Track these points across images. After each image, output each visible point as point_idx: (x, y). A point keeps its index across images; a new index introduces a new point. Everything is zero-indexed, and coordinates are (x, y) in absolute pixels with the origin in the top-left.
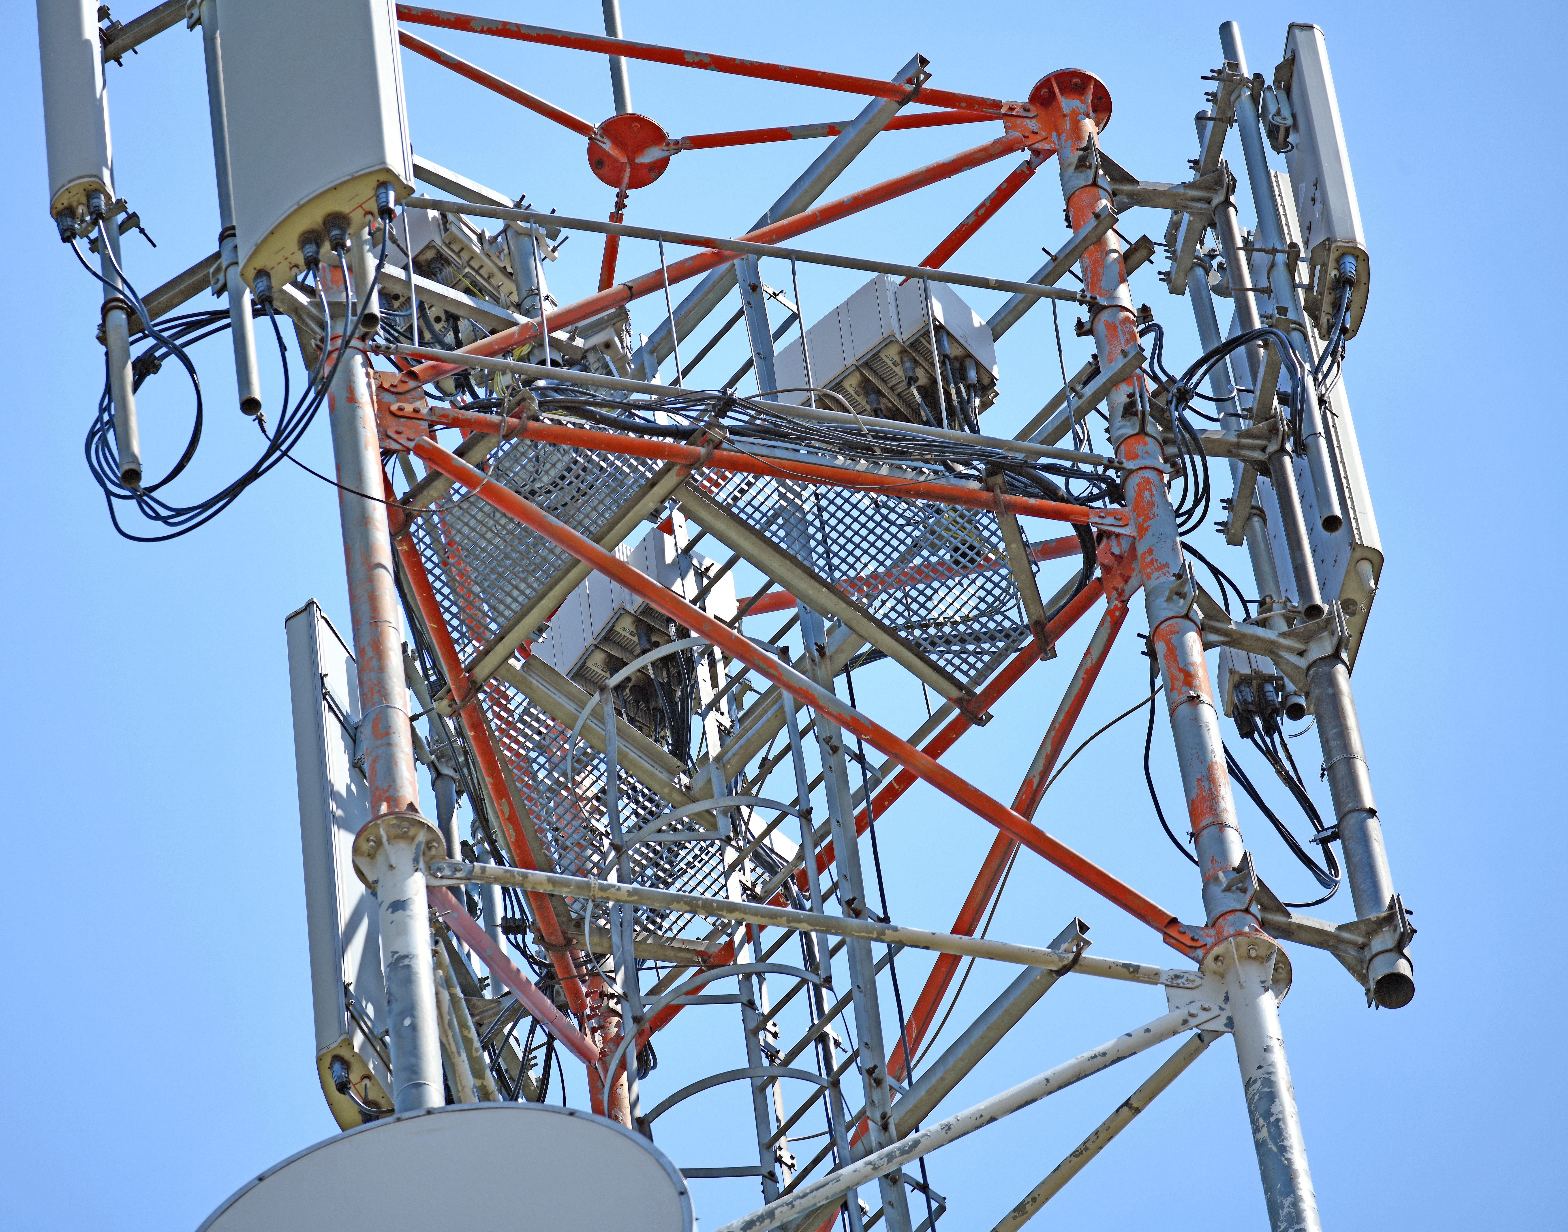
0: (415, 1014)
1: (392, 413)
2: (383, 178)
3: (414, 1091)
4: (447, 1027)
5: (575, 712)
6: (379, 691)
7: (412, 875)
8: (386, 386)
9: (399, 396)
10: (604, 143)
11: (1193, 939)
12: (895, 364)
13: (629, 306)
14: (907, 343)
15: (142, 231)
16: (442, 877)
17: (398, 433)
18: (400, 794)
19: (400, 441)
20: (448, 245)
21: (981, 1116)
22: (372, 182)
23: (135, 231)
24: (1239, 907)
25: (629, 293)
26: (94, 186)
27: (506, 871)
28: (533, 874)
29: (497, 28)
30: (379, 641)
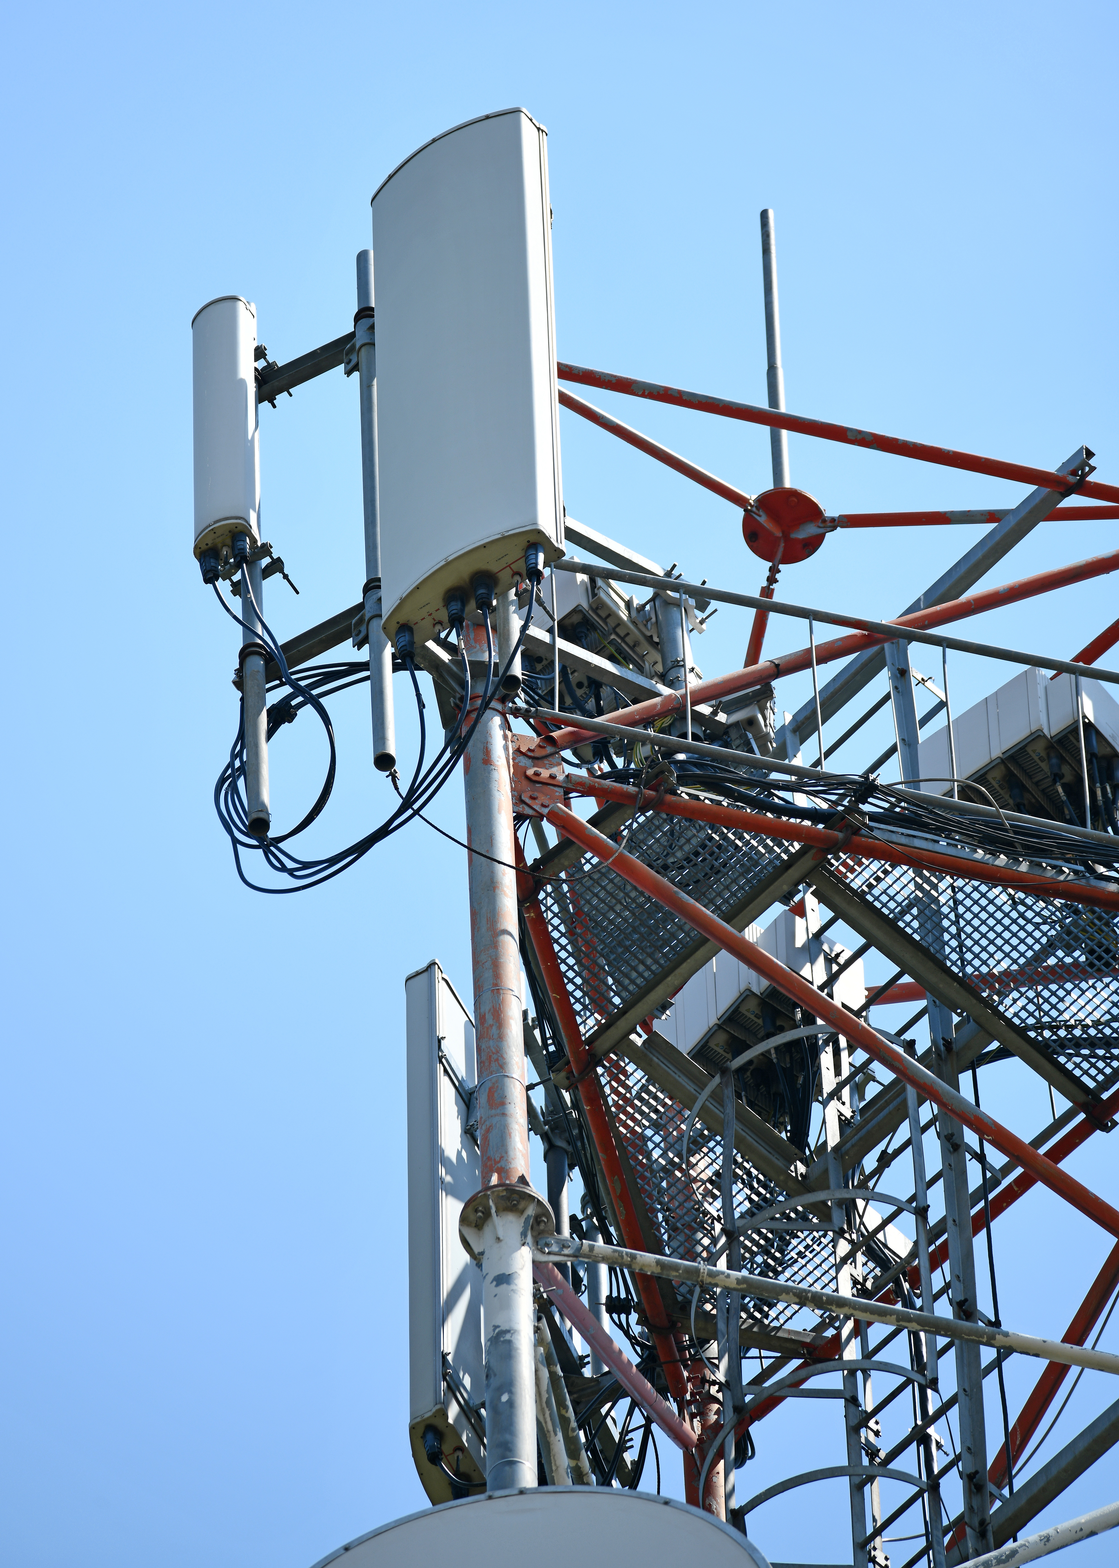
0: (513, 1390)
1: (528, 778)
2: (533, 539)
3: (507, 1468)
4: (544, 1405)
5: (694, 1092)
6: (497, 1060)
7: (520, 1248)
8: (523, 749)
9: (536, 761)
10: (760, 516)
12: (1041, 759)
13: (774, 683)
14: (1055, 739)
15: (286, 577)
16: (549, 1253)
17: (533, 798)
18: (512, 1166)
19: (535, 807)
20: (595, 610)
21: (1081, 1530)
22: (522, 543)
23: (278, 576)
25: (776, 670)
26: (239, 528)
27: (615, 1251)
28: (641, 1256)
29: (658, 392)
30: (500, 1008)
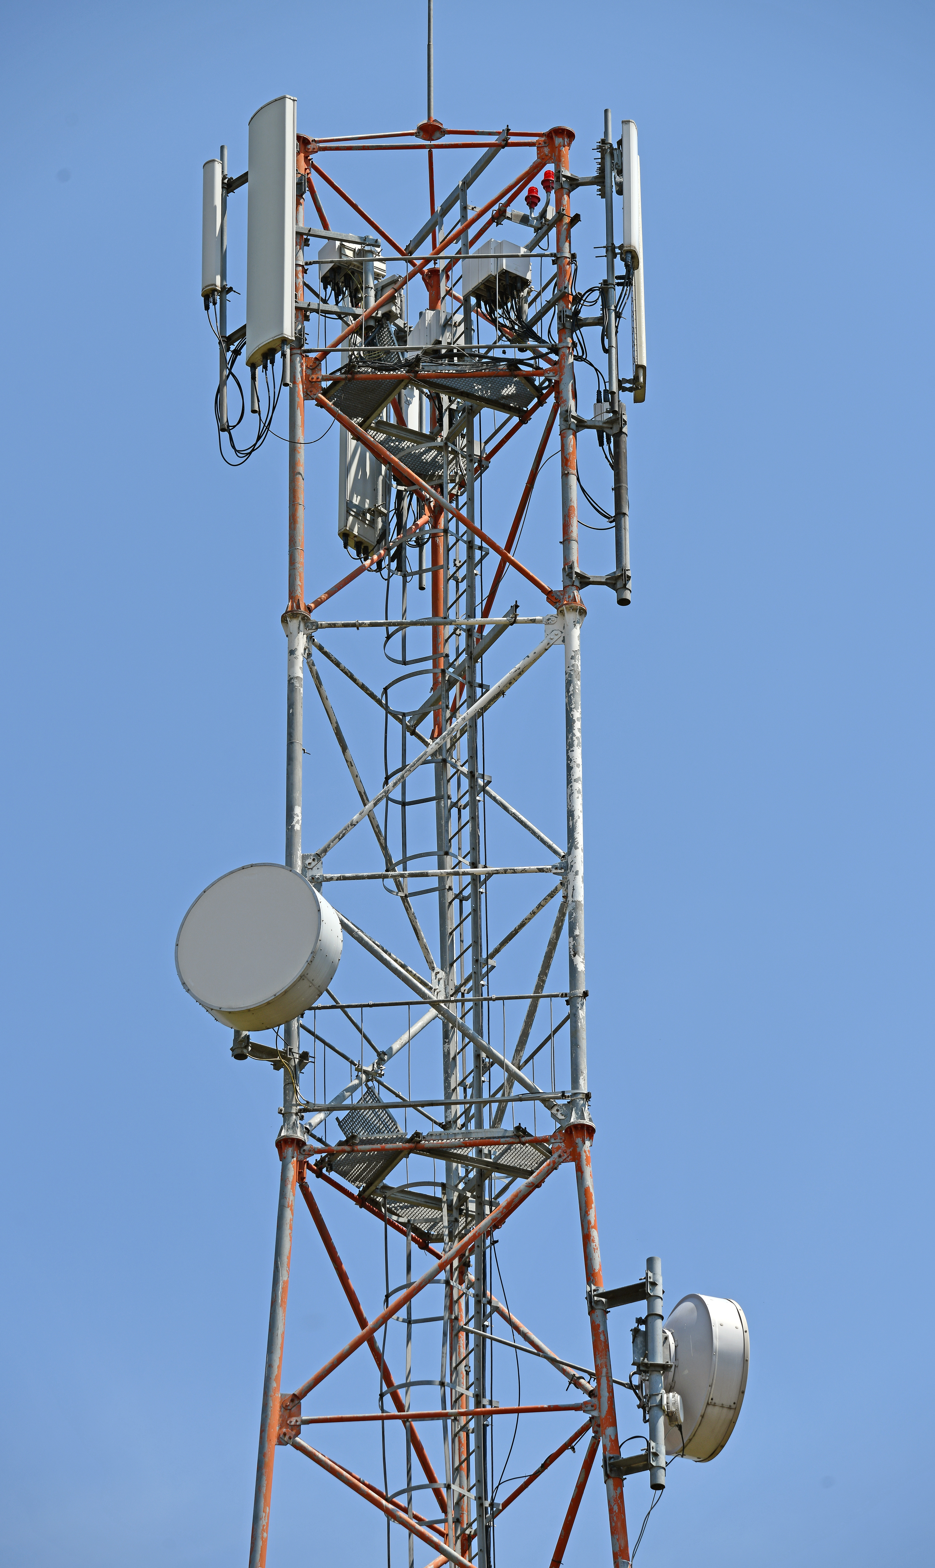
1: (310, 381)
7: (298, 635)
8: (309, 365)
9: (313, 371)
11: (556, 599)
14: (497, 276)
17: (311, 392)
19: (312, 396)
24: (570, 584)
26: (213, 289)
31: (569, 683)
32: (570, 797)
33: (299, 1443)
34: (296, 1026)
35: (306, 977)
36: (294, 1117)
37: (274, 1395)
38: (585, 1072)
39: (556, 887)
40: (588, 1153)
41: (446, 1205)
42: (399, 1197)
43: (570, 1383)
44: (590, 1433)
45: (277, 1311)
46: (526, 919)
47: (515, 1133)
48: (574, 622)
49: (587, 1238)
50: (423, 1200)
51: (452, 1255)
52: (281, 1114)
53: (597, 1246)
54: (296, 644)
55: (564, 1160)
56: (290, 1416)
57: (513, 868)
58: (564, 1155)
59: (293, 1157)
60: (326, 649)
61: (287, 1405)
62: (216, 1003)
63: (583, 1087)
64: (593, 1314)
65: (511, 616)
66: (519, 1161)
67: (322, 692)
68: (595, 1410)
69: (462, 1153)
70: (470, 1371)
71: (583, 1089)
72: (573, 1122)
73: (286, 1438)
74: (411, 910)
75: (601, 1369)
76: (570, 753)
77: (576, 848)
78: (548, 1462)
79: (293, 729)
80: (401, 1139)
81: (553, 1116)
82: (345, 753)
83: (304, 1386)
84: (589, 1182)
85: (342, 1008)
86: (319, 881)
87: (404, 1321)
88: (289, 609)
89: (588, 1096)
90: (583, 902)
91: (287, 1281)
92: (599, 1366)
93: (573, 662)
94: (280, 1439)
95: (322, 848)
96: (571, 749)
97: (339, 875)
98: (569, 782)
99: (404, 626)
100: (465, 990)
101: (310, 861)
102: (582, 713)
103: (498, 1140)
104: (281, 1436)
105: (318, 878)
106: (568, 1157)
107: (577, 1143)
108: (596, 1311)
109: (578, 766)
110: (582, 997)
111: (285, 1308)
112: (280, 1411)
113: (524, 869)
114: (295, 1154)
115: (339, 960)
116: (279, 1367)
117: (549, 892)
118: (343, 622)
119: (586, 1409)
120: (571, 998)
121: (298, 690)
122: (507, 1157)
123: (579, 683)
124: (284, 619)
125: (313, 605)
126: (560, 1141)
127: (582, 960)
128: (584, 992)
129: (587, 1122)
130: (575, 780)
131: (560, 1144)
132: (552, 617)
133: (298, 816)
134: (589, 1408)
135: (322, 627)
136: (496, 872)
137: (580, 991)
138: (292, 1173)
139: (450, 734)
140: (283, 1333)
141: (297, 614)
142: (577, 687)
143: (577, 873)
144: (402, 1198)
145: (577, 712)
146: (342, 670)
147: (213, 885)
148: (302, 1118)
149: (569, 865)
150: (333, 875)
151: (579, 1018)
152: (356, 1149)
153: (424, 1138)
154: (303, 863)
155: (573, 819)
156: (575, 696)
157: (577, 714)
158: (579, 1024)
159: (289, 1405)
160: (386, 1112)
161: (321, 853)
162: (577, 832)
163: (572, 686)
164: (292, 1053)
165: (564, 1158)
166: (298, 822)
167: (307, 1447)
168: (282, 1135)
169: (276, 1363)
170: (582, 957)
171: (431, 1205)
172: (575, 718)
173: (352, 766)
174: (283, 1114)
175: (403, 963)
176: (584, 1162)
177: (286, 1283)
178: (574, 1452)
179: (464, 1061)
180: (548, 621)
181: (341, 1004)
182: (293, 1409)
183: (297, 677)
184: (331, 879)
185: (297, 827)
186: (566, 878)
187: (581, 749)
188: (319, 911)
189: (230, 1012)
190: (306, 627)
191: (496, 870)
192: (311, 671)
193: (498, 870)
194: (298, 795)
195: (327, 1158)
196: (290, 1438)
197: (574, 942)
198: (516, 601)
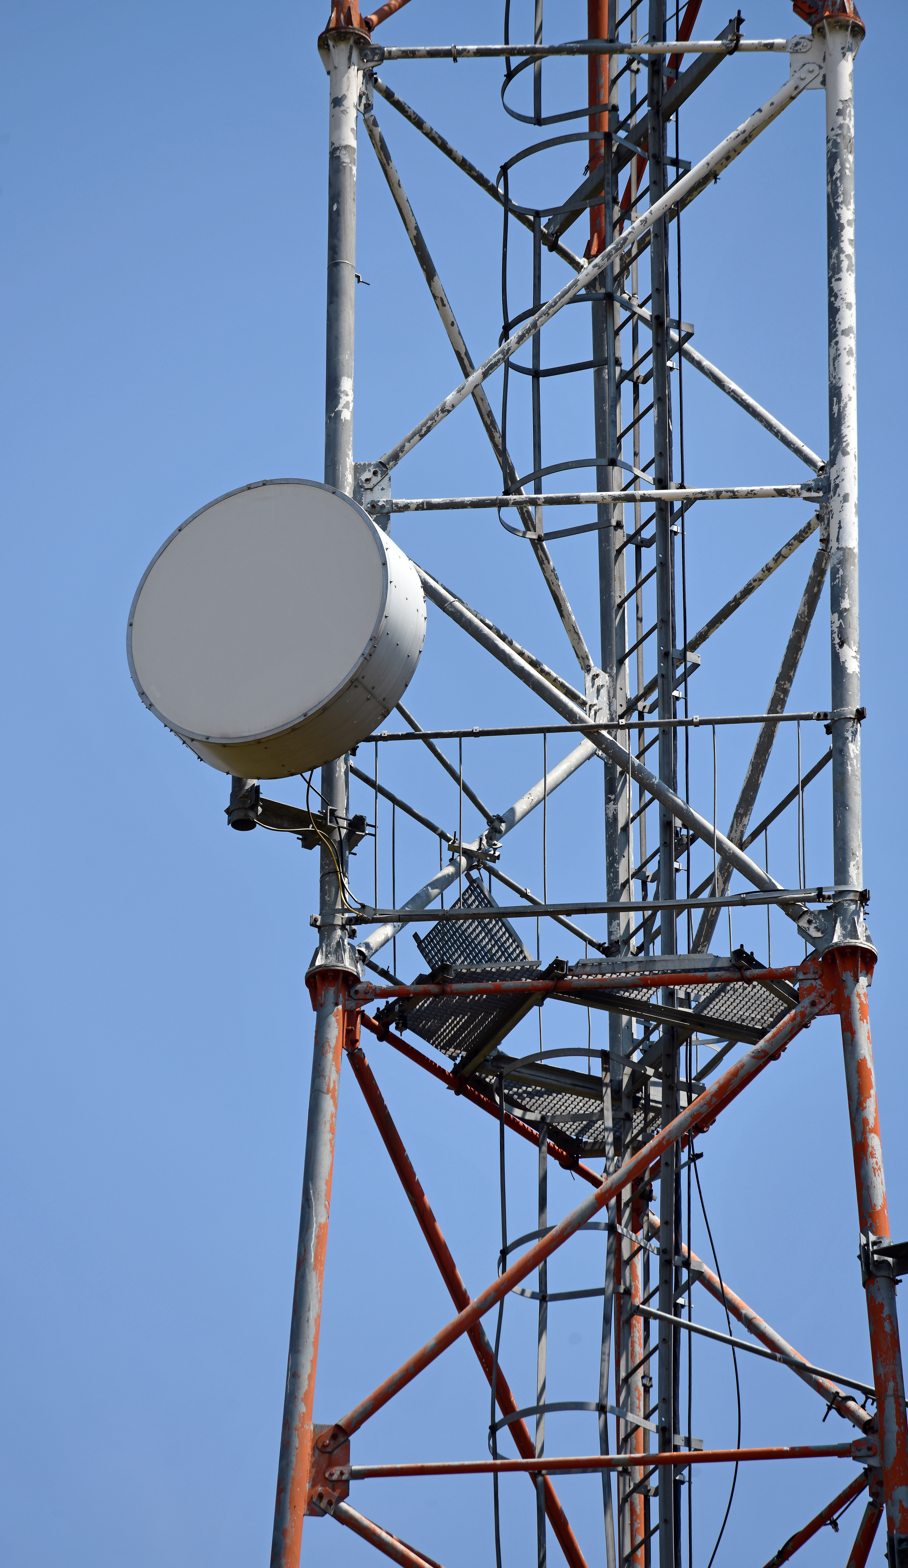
11: (810, 7)
31: (833, 158)
32: (834, 362)
33: (346, 1513)
34: (343, 770)
35: (360, 683)
36: (339, 932)
37: (302, 1427)
38: (859, 853)
39: (809, 524)
40: (863, 998)
41: (609, 1090)
42: (527, 1076)
43: (830, 1408)
44: (865, 1497)
45: (308, 1278)
46: (755, 581)
47: (734, 962)
48: (843, 48)
49: (861, 1151)
50: (568, 1081)
51: (619, 1179)
52: (316, 926)
53: (880, 1163)
54: (345, 88)
55: (820, 1011)
56: (331, 1464)
57: (731, 489)
58: (820, 1003)
59: (337, 1004)
60: (398, 96)
61: (325, 1444)
62: (200, 729)
63: (855, 880)
64: (871, 1285)
65: (730, 37)
66: (741, 1013)
67: (390, 173)
68: (874, 1455)
69: (639, 997)
70: (651, 1386)
71: (856, 883)
72: (836, 943)
73: (323, 1504)
74: (549, 563)
75: (885, 1382)
76: (834, 284)
77: (845, 453)
78: (789, 1548)
79: (339, 240)
80: (531, 972)
81: (802, 931)
82: (432, 283)
83: (355, 1411)
84: (865, 1049)
85: (426, 738)
86: (385, 511)
87: (534, 1296)
88: (332, 25)
89: (864, 897)
90: (856, 551)
91: (326, 1225)
92: (883, 1377)
93: (840, 120)
94: (313, 1505)
95: (389, 451)
96: (837, 277)
97: (420, 501)
98: (833, 335)
99: (537, 55)
100: (644, 707)
101: (367, 475)
102: (856, 212)
103: (703, 974)
104: (314, 1500)
105: (383, 507)
106: (828, 1005)
107: (844, 981)
108: (878, 1279)
109: (849, 306)
110: (854, 719)
111: (321, 1273)
112: (313, 1455)
113: (752, 491)
114: (341, 999)
115: (420, 652)
116: (310, 1377)
117: (796, 531)
118: (428, 48)
119: (858, 1454)
120: (834, 721)
121: (348, 170)
122: (720, 1004)
123: (851, 158)
124: (323, 43)
125: (374, 18)
126: (813, 976)
127: (854, 654)
128: (857, 710)
129: (861, 942)
130: (844, 332)
131: (813, 982)
132: (803, 40)
133: (347, 395)
134: (864, 1452)
135: (391, 56)
136: (701, 495)
137: (851, 709)
138: (335, 1031)
139: (620, 249)
140: (319, 1316)
141: (346, 33)
142: (848, 165)
143: (846, 498)
144: (531, 1077)
145: (848, 209)
146: (427, 134)
147: (194, 517)
148: (353, 934)
149: (832, 484)
150: (409, 501)
151: (849, 758)
152: (448, 989)
153: (570, 969)
154: (356, 478)
155: (839, 401)
156: (845, 181)
157: (847, 214)
158: (849, 768)
159: (328, 1446)
160: (503, 924)
161: (389, 461)
162: (847, 424)
163: (838, 162)
164: (336, 817)
165: (821, 1007)
166: (346, 406)
167: (360, 1520)
168: (318, 963)
169: (306, 1370)
170: (855, 648)
171: (582, 1089)
172: (844, 221)
173: (444, 305)
174: (319, 927)
175: (534, 658)
176: (857, 1015)
177: (323, 1227)
178: (837, 1530)
179: (643, 834)
180: (796, 47)
181: (423, 731)
182: (335, 1452)
183: (346, 147)
184: (406, 507)
185: (346, 415)
186: (827, 507)
187: (854, 275)
188: (385, 564)
189: (224, 745)
190: (362, 56)
191: (701, 493)
192: (372, 135)
193: (704, 493)
194: (348, 358)
195: (397, 1006)
196: (330, 1503)
197: (841, 621)
198: (739, 12)
